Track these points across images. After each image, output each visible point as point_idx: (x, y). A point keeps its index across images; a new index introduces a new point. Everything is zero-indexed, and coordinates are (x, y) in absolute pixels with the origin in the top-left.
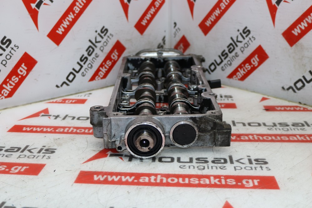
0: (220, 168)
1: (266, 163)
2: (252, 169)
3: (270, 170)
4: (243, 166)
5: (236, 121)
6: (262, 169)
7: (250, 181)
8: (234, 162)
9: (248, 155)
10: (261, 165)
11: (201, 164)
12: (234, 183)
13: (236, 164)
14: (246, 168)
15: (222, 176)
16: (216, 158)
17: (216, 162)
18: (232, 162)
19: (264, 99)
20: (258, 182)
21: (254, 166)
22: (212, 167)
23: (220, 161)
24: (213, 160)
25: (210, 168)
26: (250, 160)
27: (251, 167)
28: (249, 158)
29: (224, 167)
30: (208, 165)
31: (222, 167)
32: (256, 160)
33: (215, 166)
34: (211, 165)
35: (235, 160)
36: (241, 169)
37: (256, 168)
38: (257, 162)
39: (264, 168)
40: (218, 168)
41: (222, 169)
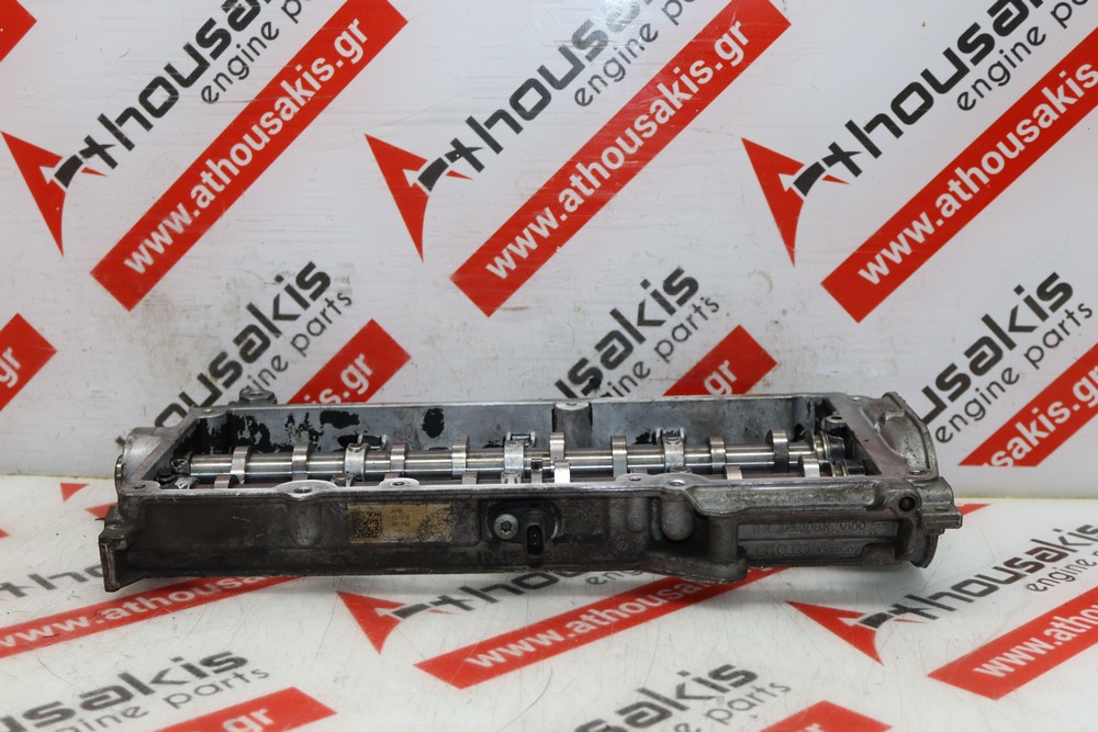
0: (125, 714)
1: (240, 662)
2: (217, 689)
3: (266, 675)
4: (188, 689)
5: (44, 575)
6: (247, 681)
7: (243, 719)
8: (152, 687)
9: (173, 656)
10: (234, 670)
13: (162, 691)
14: (201, 691)
16: (91, 694)
17: (96, 704)
18: (145, 690)
19: (68, 490)
20: (267, 715)
21: (216, 679)
22: (99, 721)
23: (107, 697)
24: (82, 700)
25: (96, 725)
26: (190, 668)
27: (212, 685)
28: (182, 663)
29: (137, 709)
30: (81, 720)
31: (130, 713)
32: (208, 662)
33: (108, 716)
34: (91, 716)
35: (145, 680)
36: (189, 698)
37: (225, 682)
38: (216, 668)
39: (248, 676)
40: (122, 718)
41: (133, 716)
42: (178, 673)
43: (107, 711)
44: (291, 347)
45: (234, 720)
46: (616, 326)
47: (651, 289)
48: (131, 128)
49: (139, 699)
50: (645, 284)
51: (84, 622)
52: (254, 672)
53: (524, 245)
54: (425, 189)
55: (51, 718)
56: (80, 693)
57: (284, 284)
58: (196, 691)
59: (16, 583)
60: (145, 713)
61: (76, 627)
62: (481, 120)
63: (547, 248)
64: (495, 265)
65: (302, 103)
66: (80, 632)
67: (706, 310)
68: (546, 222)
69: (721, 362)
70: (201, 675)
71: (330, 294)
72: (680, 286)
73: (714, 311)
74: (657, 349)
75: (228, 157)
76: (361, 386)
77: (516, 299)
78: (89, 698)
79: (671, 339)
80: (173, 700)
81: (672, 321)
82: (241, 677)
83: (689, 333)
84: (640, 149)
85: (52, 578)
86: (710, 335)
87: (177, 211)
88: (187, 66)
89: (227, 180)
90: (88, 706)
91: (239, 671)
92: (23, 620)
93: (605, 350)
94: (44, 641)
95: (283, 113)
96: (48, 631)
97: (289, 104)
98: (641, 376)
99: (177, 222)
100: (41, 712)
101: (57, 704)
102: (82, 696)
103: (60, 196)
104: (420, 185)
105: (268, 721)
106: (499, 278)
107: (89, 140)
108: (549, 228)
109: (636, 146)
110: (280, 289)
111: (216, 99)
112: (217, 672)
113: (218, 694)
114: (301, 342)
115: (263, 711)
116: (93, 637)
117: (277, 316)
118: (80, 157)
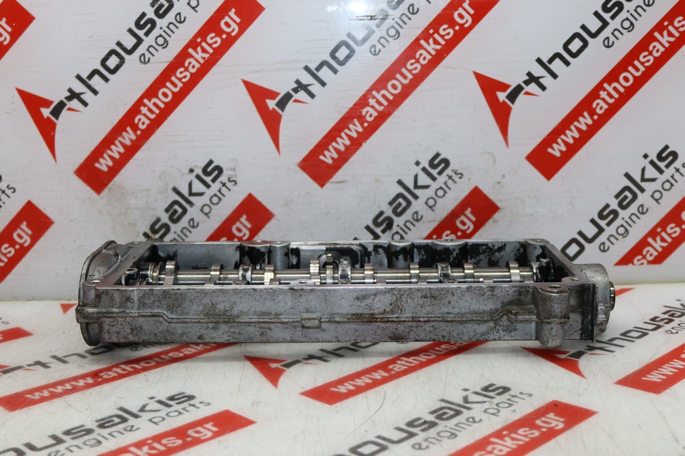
0: (125, 430)
1: (191, 398)
2: (180, 413)
3: (209, 404)
4: (162, 414)
5: (60, 355)
7: (199, 429)
8: (140, 414)
9: (149, 397)
10: (189, 402)
11: (86, 438)
12: (179, 442)
13: (146, 416)
14: (170, 414)
15: (147, 439)
16: (102, 420)
17: (106, 425)
18: (136, 416)
19: (66, 308)
20: (214, 425)
21: (179, 407)
24: (98, 423)
25: (109, 437)
26: (160, 402)
27: (176, 411)
28: (156, 399)
29: (132, 426)
30: (99, 434)
31: (128, 429)
32: (172, 398)
33: (115, 431)
34: (105, 432)
35: (135, 410)
36: (163, 419)
37: (184, 409)
38: (177, 401)
39: (198, 405)
40: (124, 432)
41: (131, 430)
42: (153, 405)
43: (114, 428)
44: (200, 213)
45: (194, 430)
46: (401, 190)
47: (421, 166)
48: (96, 82)
49: (132, 421)
50: (417, 163)
51: (90, 380)
52: (201, 403)
53: (342, 143)
54: (279, 111)
55: (80, 434)
56: (95, 419)
57: (194, 174)
58: (167, 415)
59: (43, 361)
60: (138, 429)
61: (85, 383)
62: (313, 67)
63: (356, 143)
64: (325, 156)
65: (202, 61)
66: (88, 386)
67: (456, 178)
68: (355, 128)
69: (466, 209)
70: (169, 406)
71: (223, 178)
72: (439, 163)
73: (460, 178)
74: (426, 203)
75: (157, 97)
76: (245, 235)
77: (339, 176)
78: (101, 422)
79: (435, 196)
80: (154, 420)
81: (435, 185)
82: (193, 405)
83: (445, 192)
84: (411, 80)
85: (65, 357)
86: (459, 193)
87: (127, 132)
88: (129, 42)
89: (157, 111)
90: (102, 426)
91: (192, 402)
92: (52, 381)
93: (395, 205)
94: (66, 392)
95: (190, 68)
96: (68, 386)
97: (194, 62)
98: (417, 220)
99: (126, 138)
100: (73, 431)
101: (82, 426)
102: (97, 421)
103: (53, 126)
104: (276, 108)
105: (215, 429)
106: (327, 164)
107: (70, 90)
108: (357, 132)
109: (409, 79)
110: (192, 177)
111: (149, 61)
112: (178, 403)
113: (181, 415)
114: (206, 209)
115: (211, 424)
116: (97, 388)
117: (191, 194)
118: (65, 101)
